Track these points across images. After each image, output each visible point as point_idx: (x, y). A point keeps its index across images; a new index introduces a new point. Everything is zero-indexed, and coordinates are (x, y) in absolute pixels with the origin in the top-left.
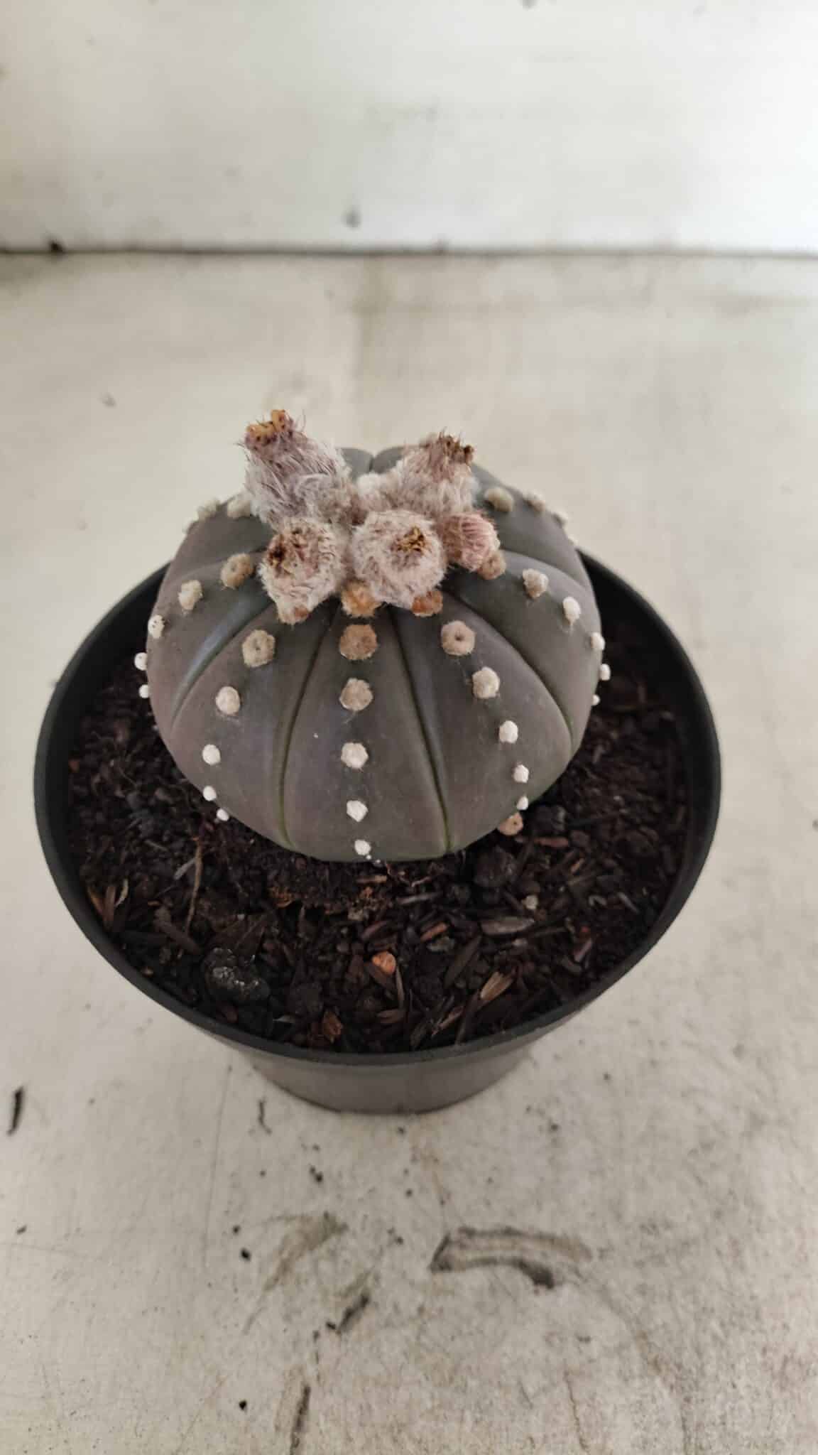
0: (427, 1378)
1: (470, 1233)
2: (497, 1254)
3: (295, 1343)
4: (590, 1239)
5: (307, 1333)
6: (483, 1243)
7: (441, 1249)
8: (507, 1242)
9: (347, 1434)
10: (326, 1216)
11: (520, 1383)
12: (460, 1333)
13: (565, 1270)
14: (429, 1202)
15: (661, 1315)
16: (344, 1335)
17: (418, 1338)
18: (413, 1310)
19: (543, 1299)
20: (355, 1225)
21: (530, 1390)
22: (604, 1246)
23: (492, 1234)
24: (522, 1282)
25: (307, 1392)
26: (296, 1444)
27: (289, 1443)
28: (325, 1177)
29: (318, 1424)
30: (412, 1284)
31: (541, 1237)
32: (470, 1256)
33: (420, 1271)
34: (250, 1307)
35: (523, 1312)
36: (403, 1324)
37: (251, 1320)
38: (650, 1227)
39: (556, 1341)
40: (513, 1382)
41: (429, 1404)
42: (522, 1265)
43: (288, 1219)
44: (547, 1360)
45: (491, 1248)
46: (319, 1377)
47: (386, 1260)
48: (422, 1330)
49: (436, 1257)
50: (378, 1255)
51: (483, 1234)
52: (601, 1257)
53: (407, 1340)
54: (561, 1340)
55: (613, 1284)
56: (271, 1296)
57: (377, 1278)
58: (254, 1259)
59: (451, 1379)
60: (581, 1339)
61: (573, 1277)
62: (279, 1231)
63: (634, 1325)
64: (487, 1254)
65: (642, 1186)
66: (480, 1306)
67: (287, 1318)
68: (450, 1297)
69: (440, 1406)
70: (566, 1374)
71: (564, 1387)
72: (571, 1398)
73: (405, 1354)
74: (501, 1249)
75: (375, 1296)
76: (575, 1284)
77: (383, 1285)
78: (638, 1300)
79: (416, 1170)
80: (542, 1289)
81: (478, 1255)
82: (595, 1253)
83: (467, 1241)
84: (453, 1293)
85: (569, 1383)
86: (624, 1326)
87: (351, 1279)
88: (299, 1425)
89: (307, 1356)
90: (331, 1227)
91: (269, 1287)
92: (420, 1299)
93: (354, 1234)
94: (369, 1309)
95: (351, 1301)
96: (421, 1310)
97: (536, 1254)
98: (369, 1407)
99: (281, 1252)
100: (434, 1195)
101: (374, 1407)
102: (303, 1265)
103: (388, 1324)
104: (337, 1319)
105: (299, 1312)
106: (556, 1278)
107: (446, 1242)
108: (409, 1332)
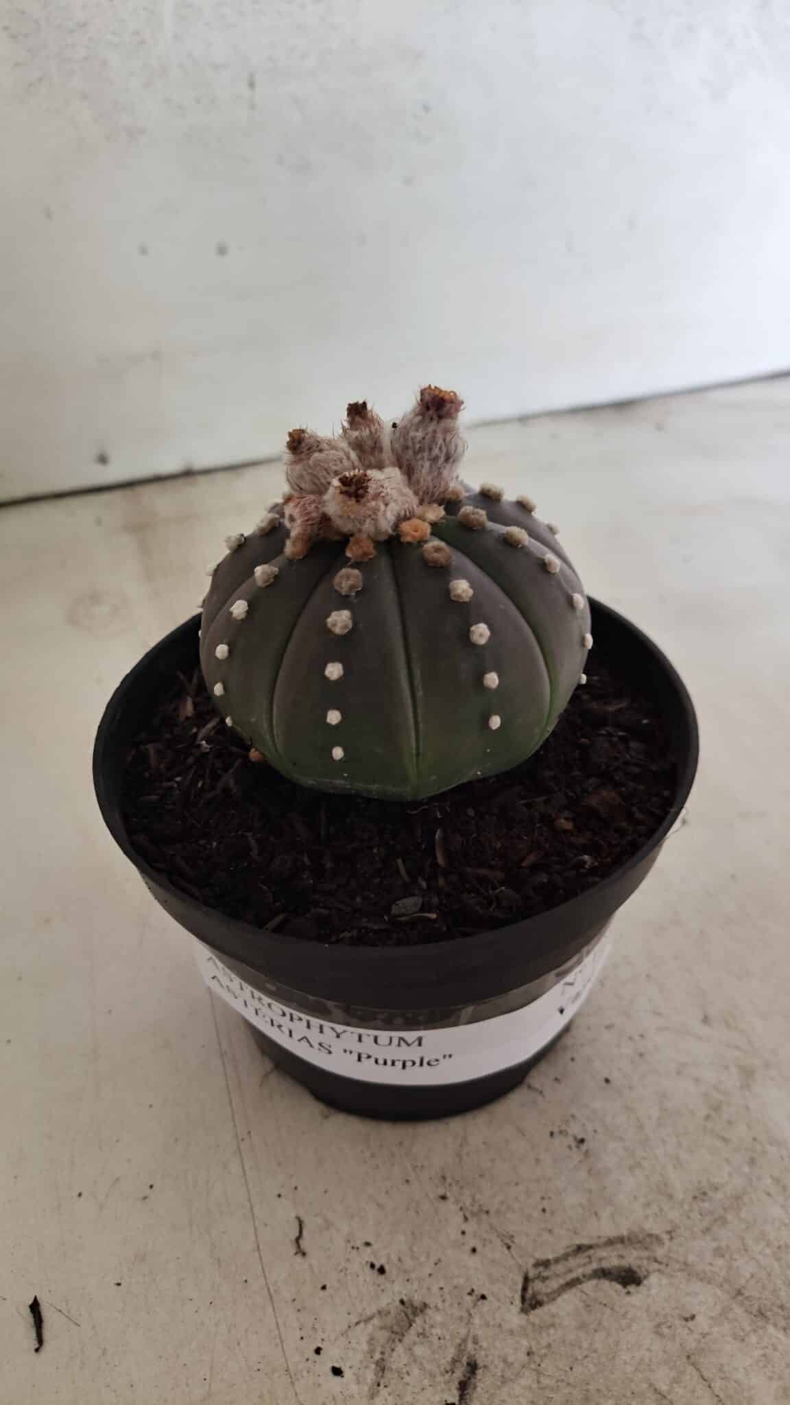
1: (546, 1264)
2: (578, 1272)
4: (655, 1227)
6: (560, 1268)
7: (525, 1289)
8: (581, 1259)
10: (403, 1302)
11: (651, 1385)
12: (576, 1360)
13: (645, 1263)
14: (496, 1251)
17: (538, 1381)
18: (523, 1357)
19: (638, 1297)
20: (431, 1301)
21: (664, 1388)
22: (669, 1228)
23: (566, 1257)
24: (610, 1288)
28: (387, 1268)
30: (511, 1332)
31: (610, 1242)
32: (554, 1284)
33: (513, 1317)
35: (624, 1316)
36: (518, 1375)
38: (701, 1195)
39: (665, 1331)
40: (644, 1386)
42: (603, 1274)
43: (366, 1320)
44: (665, 1352)
45: (569, 1270)
47: (477, 1321)
48: (539, 1373)
49: (523, 1299)
50: (468, 1319)
51: (557, 1260)
52: (672, 1238)
53: (529, 1388)
54: (670, 1328)
55: (691, 1258)
57: (476, 1342)
58: (348, 1373)
60: (686, 1320)
61: (656, 1266)
62: (361, 1336)
63: (726, 1286)
64: (568, 1277)
65: (678, 1163)
66: (582, 1326)
68: (552, 1331)
74: (580, 1267)
75: (481, 1359)
76: (659, 1271)
77: (485, 1345)
78: (720, 1262)
79: (470, 1227)
80: (632, 1288)
81: (562, 1281)
82: (665, 1237)
83: (546, 1273)
84: (553, 1325)
86: (719, 1292)
87: (451, 1352)
90: (412, 1310)
91: (373, 1394)
92: (525, 1343)
93: (437, 1309)
94: (479, 1372)
95: (459, 1374)
96: (530, 1354)
97: (611, 1258)
99: (371, 1352)
100: (498, 1242)
102: (399, 1358)
103: (504, 1380)
104: (453, 1397)
106: (641, 1273)
107: (526, 1280)
108: (527, 1379)
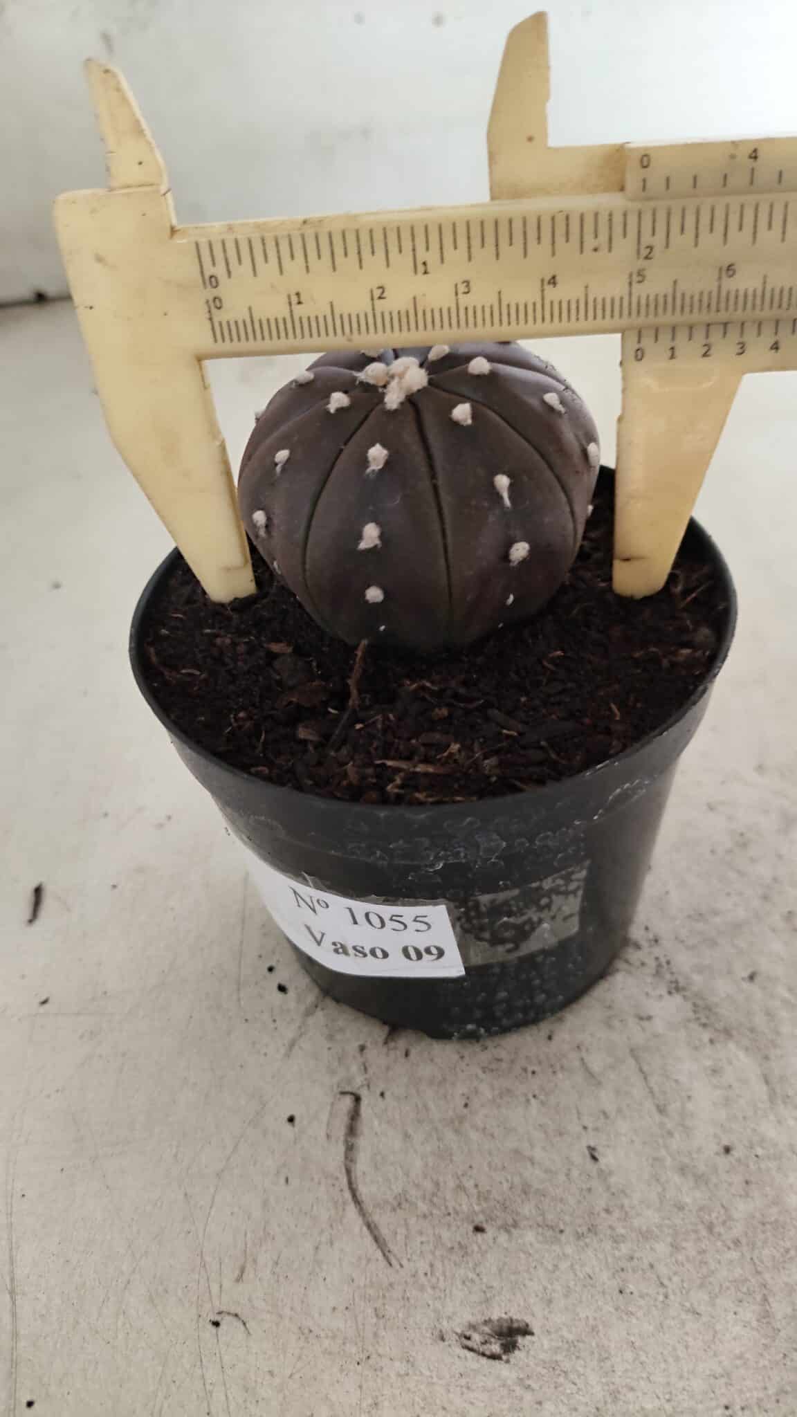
70: (632, 1050)
71: (631, 1062)
72: (641, 1070)
85: (636, 1059)
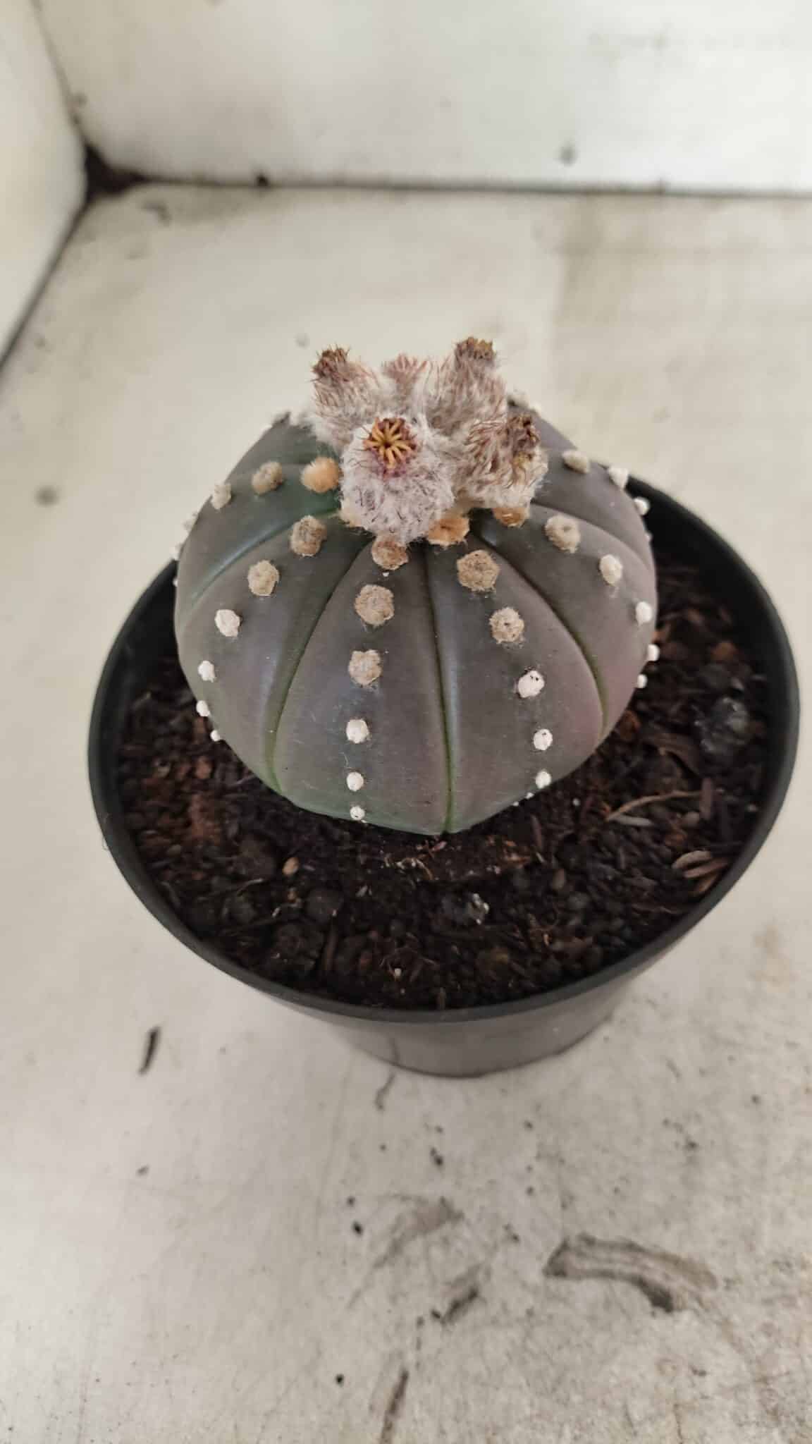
0: (528, 1385)
1: (590, 1242)
2: (617, 1267)
3: (399, 1326)
4: (717, 1268)
5: (411, 1318)
6: (602, 1254)
7: (558, 1253)
8: (627, 1258)
9: (441, 1426)
10: (443, 1201)
11: (625, 1407)
12: (568, 1342)
13: (686, 1296)
14: (551, 1204)
15: (785, 1361)
16: (449, 1326)
17: (524, 1341)
18: (522, 1313)
19: (660, 1323)
20: (470, 1215)
21: (636, 1416)
22: (731, 1276)
23: (612, 1246)
24: (639, 1301)
25: (404, 1377)
26: (388, 1427)
27: (381, 1425)
28: (446, 1161)
29: (413, 1411)
30: (524, 1285)
31: (665, 1258)
32: (588, 1265)
33: (534, 1275)
34: (357, 1283)
35: (637, 1332)
36: (509, 1325)
37: (357, 1295)
39: (669, 1369)
40: (618, 1404)
41: (528, 1411)
42: (641, 1283)
43: (405, 1199)
44: (656, 1387)
45: (610, 1261)
46: (418, 1365)
47: (500, 1257)
48: (528, 1335)
49: (552, 1262)
50: (492, 1250)
51: (603, 1245)
52: (727, 1288)
53: (513, 1342)
54: (674, 1368)
55: (736, 1319)
56: (379, 1274)
57: (488, 1273)
58: (366, 1235)
59: (554, 1390)
60: (695, 1372)
61: (696, 1305)
62: (393, 1211)
63: (754, 1366)
64: (606, 1266)
66: (592, 1319)
67: (393, 1299)
68: (561, 1305)
69: (539, 1416)
73: (508, 1355)
74: (621, 1262)
75: (484, 1293)
76: (695, 1311)
77: (494, 1280)
78: (763, 1340)
79: (539, 1167)
80: (660, 1312)
81: (596, 1266)
82: (722, 1284)
83: (585, 1249)
84: (564, 1301)
86: (744, 1367)
87: (461, 1270)
88: (393, 1408)
89: (409, 1341)
90: (446, 1213)
91: (379, 1264)
92: (530, 1301)
93: (468, 1224)
94: (476, 1302)
95: (460, 1292)
96: (530, 1313)
97: (656, 1274)
98: (466, 1403)
99: (394, 1229)
100: (556, 1198)
101: (471, 1403)
102: (415, 1248)
103: (494, 1322)
104: (443, 1307)
105: (405, 1295)
106: (676, 1303)
107: (564, 1247)
108: (515, 1334)
